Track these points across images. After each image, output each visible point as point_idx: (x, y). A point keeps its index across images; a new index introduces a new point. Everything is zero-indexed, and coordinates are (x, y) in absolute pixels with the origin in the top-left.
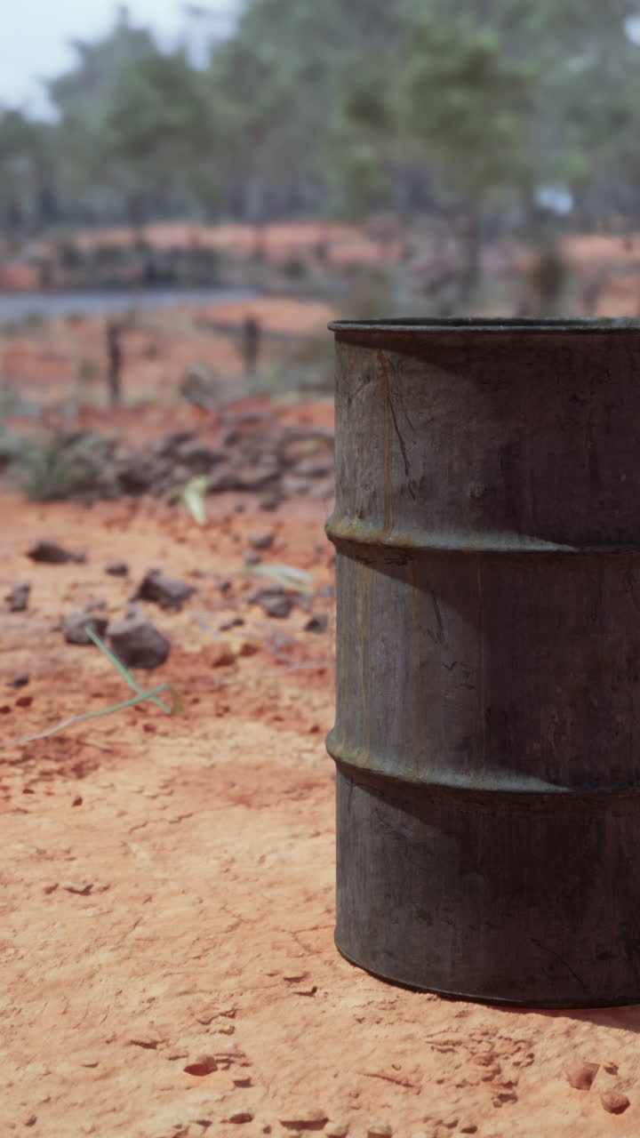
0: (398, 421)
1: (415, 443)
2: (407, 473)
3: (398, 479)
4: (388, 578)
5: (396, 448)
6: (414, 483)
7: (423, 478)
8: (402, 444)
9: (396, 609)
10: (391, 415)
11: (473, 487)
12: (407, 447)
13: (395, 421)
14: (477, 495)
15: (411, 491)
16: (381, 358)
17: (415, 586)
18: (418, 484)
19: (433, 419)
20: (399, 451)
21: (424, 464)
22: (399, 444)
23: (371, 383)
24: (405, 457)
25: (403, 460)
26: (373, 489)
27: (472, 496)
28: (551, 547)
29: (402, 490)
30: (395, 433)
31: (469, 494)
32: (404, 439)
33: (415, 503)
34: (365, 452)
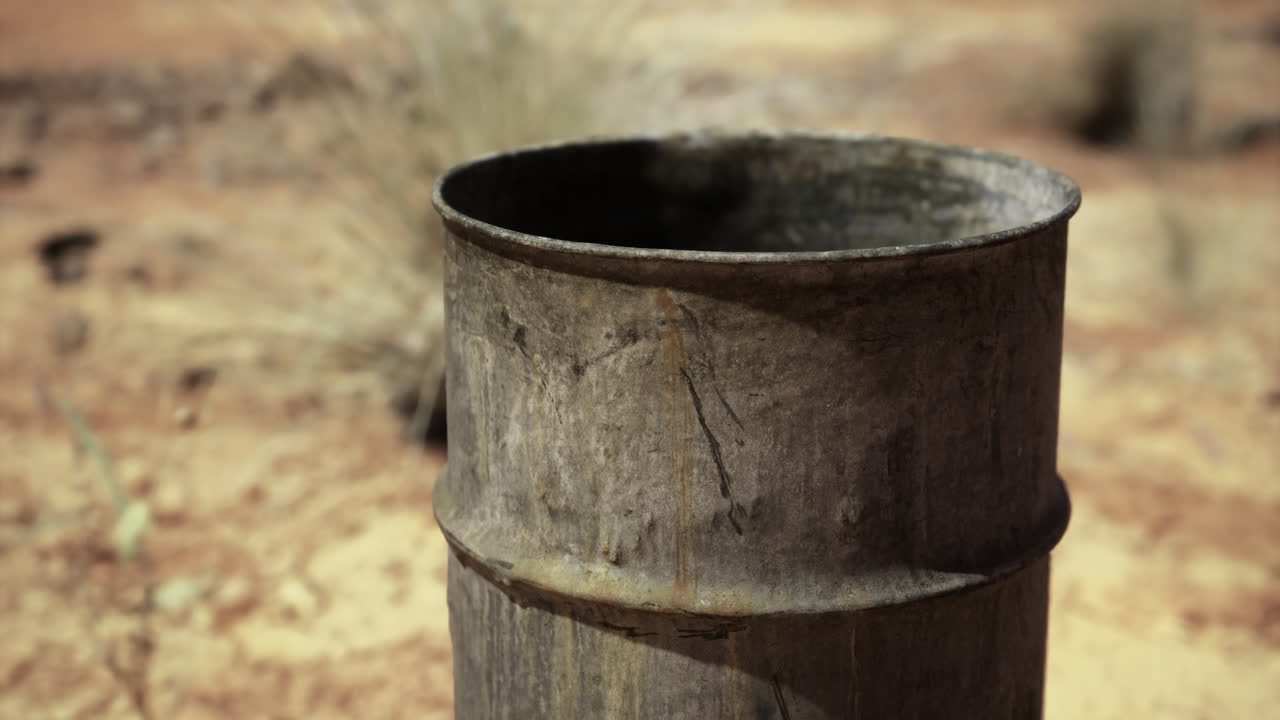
0: (706, 410)
1: (742, 444)
2: (725, 492)
3: (704, 501)
4: (686, 661)
5: (702, 453)
6: (741, 509)
7: (758, 502)
8: (715, 447)
9: (702, 708)
10: (690, 398)
11: (844, 508)
12: (723, 450)
13: (699, 410)
14: (854, 519)
15: (734, 523)
16: (663, 303)
17: (742, 668)
18: (749, 511)
19: (777, 404)
20: (707, 457)
21: (760, 478)
22: (708, 448)
23: (641, 345)
24: (720, 467)
25: (716, 471)
26: (647, 517)
27: (846, 521)
28: (956, 581)
29: (716, 520)
30: (698, 428)
31: (839, 518)
32: (719, 439)
33: (742, 539)
34: (625, 457)
